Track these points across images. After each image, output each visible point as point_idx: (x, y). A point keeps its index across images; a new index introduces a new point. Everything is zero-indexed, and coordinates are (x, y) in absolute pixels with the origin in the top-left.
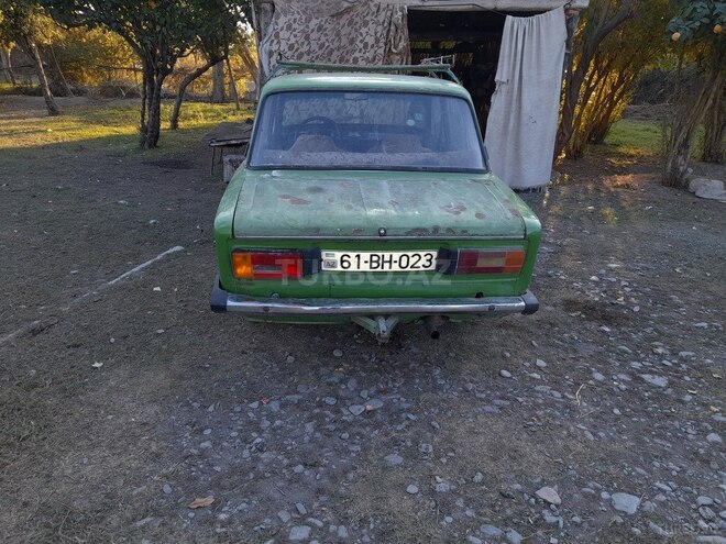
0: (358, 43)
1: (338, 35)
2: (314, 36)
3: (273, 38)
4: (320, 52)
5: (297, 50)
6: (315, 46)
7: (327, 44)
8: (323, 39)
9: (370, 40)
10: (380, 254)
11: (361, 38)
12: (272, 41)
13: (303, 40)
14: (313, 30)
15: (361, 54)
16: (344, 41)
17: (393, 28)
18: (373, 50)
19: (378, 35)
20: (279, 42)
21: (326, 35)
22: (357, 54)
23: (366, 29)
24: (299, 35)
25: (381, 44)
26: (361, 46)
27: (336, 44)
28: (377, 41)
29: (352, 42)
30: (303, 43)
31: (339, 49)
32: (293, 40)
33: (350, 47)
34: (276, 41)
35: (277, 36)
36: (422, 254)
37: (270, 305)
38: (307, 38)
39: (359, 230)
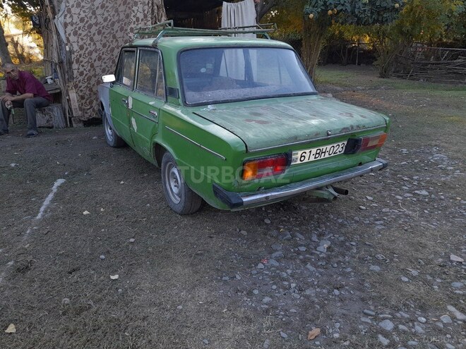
0: (132, 17)
1: (117, 11)
2: (99, 12)
3: (66, 13)
4: (105, 24)
5: (87, 22)
6: (100, 19)
7: (109, 18)
8: (106, 14)
9: (141, 16)
10: (321, 148)
11: (133, 14)
12: (66, 16)
13: (90, 15)
14: (98, 8)
15: (135, 25)
16: (122, 16)
17: (156, 7)
18: (143, 23)
19: (146, 12)
20: (71, 16)
21: (108, 11)
22: (132, 26)
23: (137, 8)
24: (87, 11)
25: (149, 19)
26: (134, 19)
27: (116, 18)
28: (145, 16)
29: (128, 16)
30: (91, 17)
31: (119, 21)
32: (83, 15)
33: (126, 21)
34: (69, 15)
35: (69, 11)
36: (340, 144)
37: (269, 195)
38: (94, 13)
39: (317, 134)
